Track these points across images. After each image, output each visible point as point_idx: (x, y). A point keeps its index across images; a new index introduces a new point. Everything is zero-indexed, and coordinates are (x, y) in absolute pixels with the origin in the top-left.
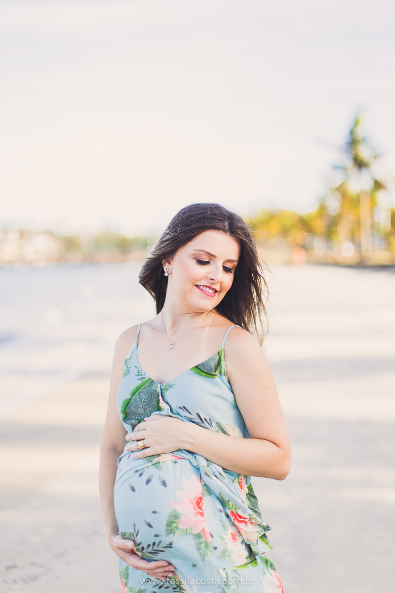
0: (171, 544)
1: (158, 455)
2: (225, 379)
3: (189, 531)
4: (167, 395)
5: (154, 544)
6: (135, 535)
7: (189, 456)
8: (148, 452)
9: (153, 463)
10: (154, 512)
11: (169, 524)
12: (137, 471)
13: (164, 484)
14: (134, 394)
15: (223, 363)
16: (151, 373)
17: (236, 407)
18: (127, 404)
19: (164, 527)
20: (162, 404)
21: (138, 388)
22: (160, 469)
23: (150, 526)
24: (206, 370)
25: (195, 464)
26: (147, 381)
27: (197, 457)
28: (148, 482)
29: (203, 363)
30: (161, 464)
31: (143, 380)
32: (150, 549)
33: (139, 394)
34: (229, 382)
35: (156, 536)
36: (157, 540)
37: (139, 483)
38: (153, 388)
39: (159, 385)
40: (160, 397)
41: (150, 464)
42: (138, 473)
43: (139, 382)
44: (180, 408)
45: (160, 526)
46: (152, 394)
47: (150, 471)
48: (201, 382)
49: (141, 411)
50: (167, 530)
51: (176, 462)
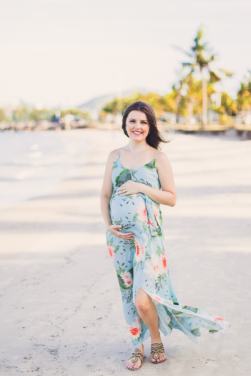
0: (134, 225)
1: (132, 194)
2: (156, 169)
3: (141, 220)
4: (135, 175)
5: (128, 225)
6: (121, 222)
7: (142, 195)
8: (127, 193)
9: (129, 197)
10: (129, 213)
11: (134, 217)
12: (123, 199)
13: (133, 204)
14: (121, 174)
15: (155, 164)
16: (127, 167)
17: (159, 180)
18: (118, 178)
19: (132, 219)
20: (132, 178)
21: (122, 172)
22: (132, 199)
23: (127, 218)
24: (150, 166)
25: (144, 198)
26: (126, 170)
27: (145, 195)
28: (127, 203)
29: (149, 164)
30: (132, 197)
31: (124, 169)
32: (126, 227)
33: (123, 174)
34: (157, 171)
35: (129, 222)
36: (129, 223)
37: (124, 203)
38: (129, 172)
39: (131, 171)
40: (132, 176)
41: (128, 197)
42: (124, 200)
43: (123, 170)
44: (140, 179)
45: (131, 218)
46: (129, 174)
47: (128, 199)
48: (147, 170)
49: (124, 181)
50: (133, 220)
51: (137, 197)
